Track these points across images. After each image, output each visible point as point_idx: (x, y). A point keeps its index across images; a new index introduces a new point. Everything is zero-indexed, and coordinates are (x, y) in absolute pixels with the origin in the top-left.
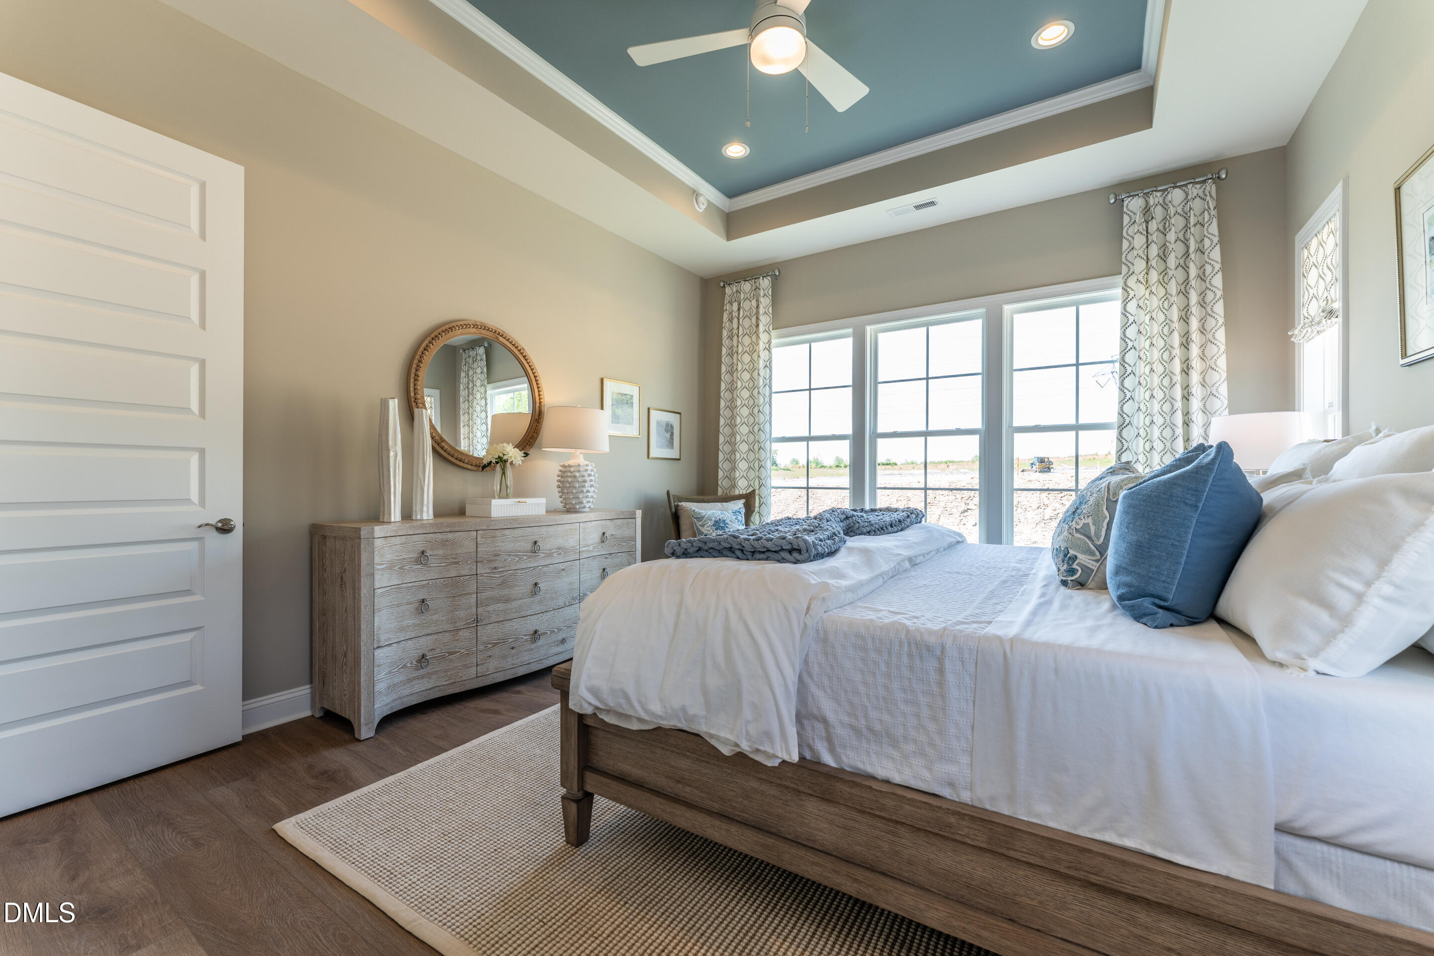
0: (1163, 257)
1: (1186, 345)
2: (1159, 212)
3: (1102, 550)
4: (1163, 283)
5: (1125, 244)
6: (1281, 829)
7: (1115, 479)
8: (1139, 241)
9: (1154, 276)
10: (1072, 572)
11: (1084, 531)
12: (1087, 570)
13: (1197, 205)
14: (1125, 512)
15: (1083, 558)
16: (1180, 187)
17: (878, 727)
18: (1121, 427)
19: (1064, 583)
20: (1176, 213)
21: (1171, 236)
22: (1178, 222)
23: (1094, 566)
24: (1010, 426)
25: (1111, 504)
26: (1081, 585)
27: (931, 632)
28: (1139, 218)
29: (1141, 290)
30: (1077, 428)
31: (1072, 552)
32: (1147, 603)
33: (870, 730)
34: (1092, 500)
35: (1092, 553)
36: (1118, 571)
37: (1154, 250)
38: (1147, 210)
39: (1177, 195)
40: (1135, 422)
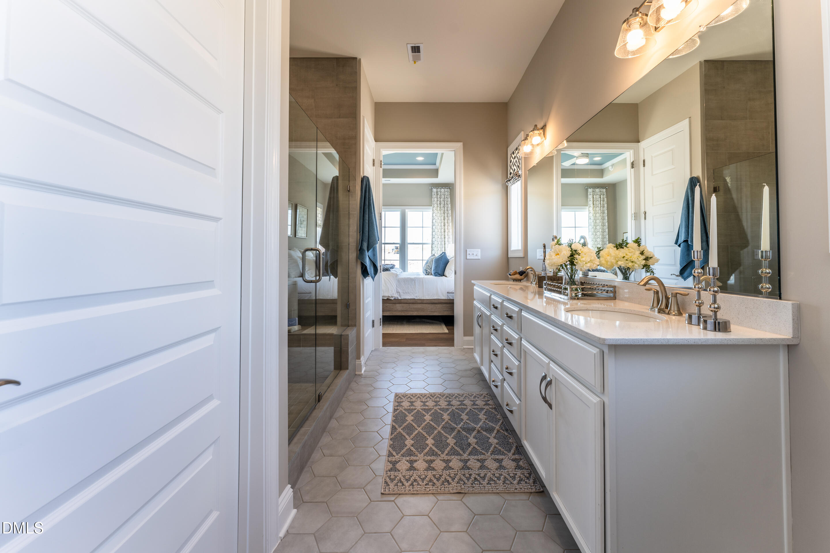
0: (440, 204)
1: (444, 225)
2: (439, 193)
3: (431, 269)
4: (440, 210)
5: (433, 199)
6: (448, 293)
7: (433, 257)
8: (436, 199)
9: (439, 208)
10: (427, 273)
11: (428, 266)
12: (429, 272)
13: (446, 193)
14: (434, 262)
15: (428, 270)
16: (443, 188)
17: (407, 292)
18: (432, 244)
19: (426, 275)
20: (443, 194)
21: (442, 200)
22: (443, 196)
23: (430, 271)
24: (407, 242)
25: (432, 261)
26: (428, 275)
27: (413, 278)
28: (435, 193)
29: (436, 212)
30: (423, 244)
31: (427, 269)
32: (437, 274)
33: (406, 292)
34: (429, 261)
35: (430, 269)
36: (434, 270)
37: (438, 202)
38: (437, 192)
39: (443, 190)
40: (435, 243)
